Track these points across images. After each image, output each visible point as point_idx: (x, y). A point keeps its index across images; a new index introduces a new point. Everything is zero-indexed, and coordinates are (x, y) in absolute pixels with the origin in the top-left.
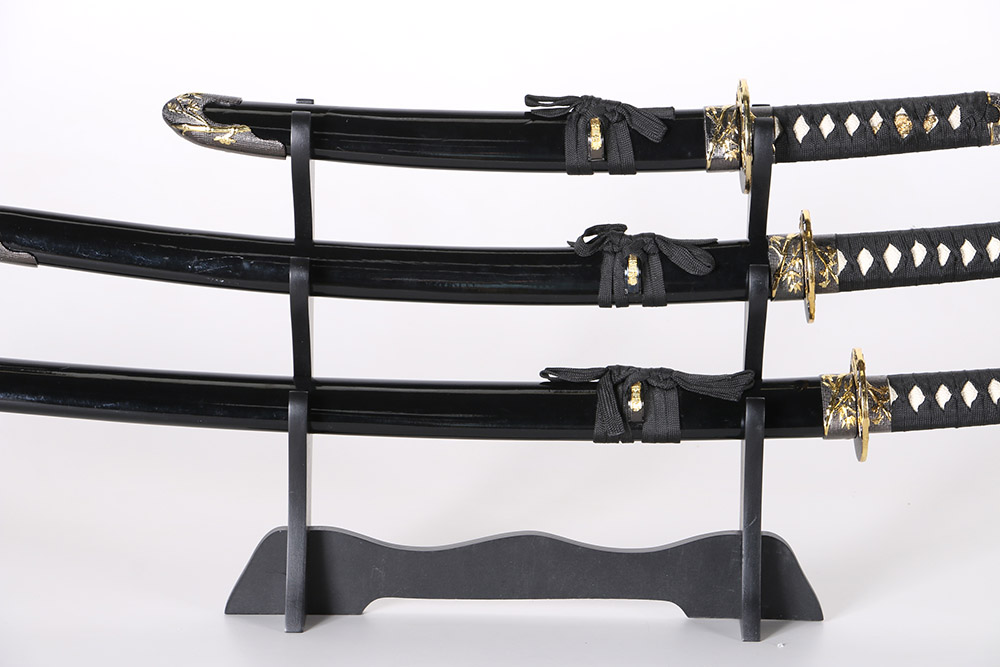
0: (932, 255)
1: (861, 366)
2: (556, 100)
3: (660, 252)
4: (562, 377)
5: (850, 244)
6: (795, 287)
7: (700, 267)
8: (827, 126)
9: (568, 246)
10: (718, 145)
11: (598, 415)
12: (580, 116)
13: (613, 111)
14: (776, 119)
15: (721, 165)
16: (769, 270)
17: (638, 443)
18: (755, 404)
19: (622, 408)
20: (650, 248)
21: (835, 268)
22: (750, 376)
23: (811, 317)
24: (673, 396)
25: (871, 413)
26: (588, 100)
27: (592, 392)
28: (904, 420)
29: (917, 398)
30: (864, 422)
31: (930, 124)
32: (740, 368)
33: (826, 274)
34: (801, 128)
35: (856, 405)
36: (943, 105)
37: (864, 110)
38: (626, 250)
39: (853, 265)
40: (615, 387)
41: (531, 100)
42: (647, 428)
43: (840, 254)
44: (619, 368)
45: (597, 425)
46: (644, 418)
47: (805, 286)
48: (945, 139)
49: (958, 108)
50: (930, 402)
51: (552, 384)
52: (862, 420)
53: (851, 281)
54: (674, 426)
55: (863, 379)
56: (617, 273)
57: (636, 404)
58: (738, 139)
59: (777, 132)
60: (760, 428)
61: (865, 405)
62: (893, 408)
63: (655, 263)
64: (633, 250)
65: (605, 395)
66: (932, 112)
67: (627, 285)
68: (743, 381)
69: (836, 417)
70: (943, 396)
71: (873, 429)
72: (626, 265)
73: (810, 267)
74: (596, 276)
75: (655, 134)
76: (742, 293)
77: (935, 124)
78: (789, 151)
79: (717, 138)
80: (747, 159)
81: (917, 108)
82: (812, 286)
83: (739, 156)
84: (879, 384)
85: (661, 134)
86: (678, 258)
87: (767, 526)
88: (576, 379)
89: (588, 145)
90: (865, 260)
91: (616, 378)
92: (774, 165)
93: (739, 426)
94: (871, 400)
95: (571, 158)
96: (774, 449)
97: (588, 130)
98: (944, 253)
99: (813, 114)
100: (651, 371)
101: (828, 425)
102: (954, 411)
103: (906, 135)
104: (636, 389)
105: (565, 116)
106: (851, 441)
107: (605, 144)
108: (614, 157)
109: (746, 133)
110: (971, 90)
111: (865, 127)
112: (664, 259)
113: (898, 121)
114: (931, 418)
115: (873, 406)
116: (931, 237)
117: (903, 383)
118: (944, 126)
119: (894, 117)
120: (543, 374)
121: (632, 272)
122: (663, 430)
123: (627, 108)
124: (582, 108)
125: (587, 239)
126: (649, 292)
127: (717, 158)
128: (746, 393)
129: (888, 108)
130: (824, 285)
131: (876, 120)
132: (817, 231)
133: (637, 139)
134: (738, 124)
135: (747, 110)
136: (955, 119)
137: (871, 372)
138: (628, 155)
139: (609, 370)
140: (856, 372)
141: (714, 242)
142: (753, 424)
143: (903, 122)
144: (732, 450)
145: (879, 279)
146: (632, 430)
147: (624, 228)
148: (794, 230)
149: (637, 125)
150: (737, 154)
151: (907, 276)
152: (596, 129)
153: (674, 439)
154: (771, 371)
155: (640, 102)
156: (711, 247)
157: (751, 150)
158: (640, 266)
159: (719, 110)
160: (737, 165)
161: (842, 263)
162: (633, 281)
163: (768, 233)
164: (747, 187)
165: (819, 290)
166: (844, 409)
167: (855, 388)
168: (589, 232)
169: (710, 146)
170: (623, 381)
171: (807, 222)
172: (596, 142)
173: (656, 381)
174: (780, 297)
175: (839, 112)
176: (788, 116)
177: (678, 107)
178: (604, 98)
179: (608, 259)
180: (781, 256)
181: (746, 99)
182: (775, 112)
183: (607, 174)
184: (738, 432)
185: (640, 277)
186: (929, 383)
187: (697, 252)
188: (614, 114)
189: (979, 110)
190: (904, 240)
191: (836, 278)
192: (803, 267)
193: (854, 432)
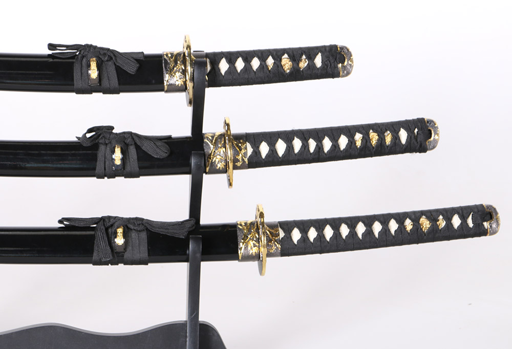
0: (305, 146)
1: (262, 215)
2: (68, 47)
3: (135, 144)
4: (73, 224)
5: (255, 139)
6: (220, 166)
7: (160, 153)
8: (240, 64)
9: (76, 140)
10: (171, 76)
11: (96, 248)
12: (83, 57)
13: (105, 54)
14: (208, 60)
15: (173, 89)
16: (204, 155)
17: (121, 265)
18: (196, 240)
19: (111, 243)
20: (129, 141)
21: (245, 154)
22: (193, 222)
23: (230, 184)
24: (144, 235)
25: (268, 245)
26: (89, 47)
27: (92, 233)
28: (288, 250)
29: (296, 235)
30: (264, 251)
31: (303, 64)
32: (187, 217)
33: (240, 157)
34: (224, 66)
35: (258, 240)
36: (310, 53)
37: (262, 55)
38: (113, 142)
39: (257, 152)
40: (107, 229)
41: (52, 46)
42: (127, 255)
43: (248, 145)
44: (109, 217)
45: (95, 254)
46: (125, 249)
47: (227, 165)
48: (312, 74)
49: (320, 54)
50: (305, 238)
51: (66, 228)
52: (262, 249)
53: (255, 162)
54: (144, 255)
55: (263, 224)
56: (108, 157)
57: (120, 241)
58: (184, 72)
59: (209, 68)
60: (199, 255)
61: (264, 239)
62: (281, 242)
63: (132, 151)
64: (118, 142)
65: (100, 235)
66: (304, 57)
67: (114, 165)
68: (188, 225)
69: (246, 248)
70: (312, 234)
71: (269, 255)
72: (113, 152)
73: (230, 153)
74: (94, 158)
75: (132, 69)
76: (187, 169)
77: (306, 64)
78: (216, 80)
79: (171, 72)
80: (190, 85)
81: (295, 54)
82: (231, 165)
83: (185, 83)
84: (273, 226)
85: (135, 69)
86: (147, 147)
87: (203, 317)
88: (82, 224)
89: (89, 75)
90: (264, 149)
91: (107, 224)
92: (207, 89)
93: (185, 254)
94: (268, 237)
95: (78, 83)
96: (208, 268)
97: (89, 66)
98: (312, 144)
99: (231, 57)
100: (130, 219)
101: (241, 252)
102: (319, 243)
103: (288, 71)
104: (120, 231)
105: (74, 56)
106: (256, 263)
107: (100, 75)
108: (105, 83)
109: (189, 69)
110: (327, 44)
111: (263, 66)
112: (138, 148)
113: (283, 63)
114: (305, 248)
115: (269, 240)
116: (304, 135)
117: (288, 226)
118: (311, 66)
119: (281, 60)
120: (60, 222)
121: (118, 156)
122: (137, 257)
123: (113, 52)
124: (86, 52)
125: (88, 135)
126: (128, 169)
127: (171, 85)
128: (190, 233)
129: (277, 54)
130: (239, 164)
131: (270, 61)
132: (234, 130)
133: (120, 72)
134: (184, 63)
135: (190, 54)
136: (318, 61)
137: (268, 219)
138: (115, 82)
139: (103, 219)
140: (259, 220)
141: (170, 137)
142: (194, 252)
143: (287, 63)
144: (181, 269)
145: (273, 160)
146: (117, 257)
147: (112, 128)
148: (220, 130)
149: (120, 63)
150: (183, 82)
151: (290, 159)
152: (93, 65)
153: (145, 262)
154: (206, 219)
155: (121, 49)
156: (168, 140)
157: (192, 79)
158: (123, 152)
159: (172, 54)
160: (183, 89)
161: (250, 150)
162: (118, 162)
163: (204, 132)
164: (190, 103)
165: (235, 168)
166: (251, 243)
167: (258, 229)
168: (90, 131)
169: (167, 77)
170: (112, 225)
171: (228, 125)
172: (94, 73)
173: (132, 225)
174: (210, 172)
175: (247, 56)
176: (215, 58)
177: (146, 52)
178: (99, 46)
179: (102, 148)
180: (212, 146)
181: (189, 47)
182: (207, 55)
183: (101, 94)
184: (184, 257)
185: (123, 160)
186: (304, 226)
187: (159, 143)
188: (105, 56)
189: (333, 56)
190: (287, 136)
191: (246, 160)
192: (226, 153)
193: (257, 257)
